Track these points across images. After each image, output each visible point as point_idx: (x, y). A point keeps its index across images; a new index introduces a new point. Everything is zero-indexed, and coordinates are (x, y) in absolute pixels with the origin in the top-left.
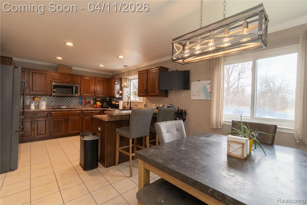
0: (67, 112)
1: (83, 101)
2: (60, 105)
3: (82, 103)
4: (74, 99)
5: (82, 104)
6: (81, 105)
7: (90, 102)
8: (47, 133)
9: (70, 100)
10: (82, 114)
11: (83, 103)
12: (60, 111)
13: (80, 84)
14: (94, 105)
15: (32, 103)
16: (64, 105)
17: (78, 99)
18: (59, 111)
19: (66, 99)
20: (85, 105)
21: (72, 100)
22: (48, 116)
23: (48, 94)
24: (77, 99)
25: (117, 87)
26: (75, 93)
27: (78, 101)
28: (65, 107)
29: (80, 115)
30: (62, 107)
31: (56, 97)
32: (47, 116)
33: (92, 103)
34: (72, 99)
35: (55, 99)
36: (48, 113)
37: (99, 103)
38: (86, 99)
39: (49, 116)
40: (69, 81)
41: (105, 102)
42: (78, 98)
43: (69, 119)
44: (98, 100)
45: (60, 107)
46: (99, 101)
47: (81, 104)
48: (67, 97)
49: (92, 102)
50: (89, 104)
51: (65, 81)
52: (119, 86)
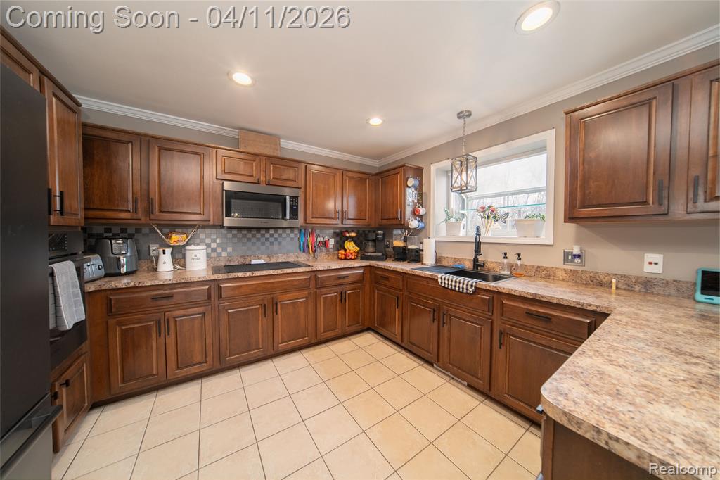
0: (272, 281)
1: (310, 239)
2: (249, 253)
3: (308, 246)
4: (284, 235)
5: (306, 249)
6: (304, 251)
7: (325, 244)
8: (209, 359)
9: (276, 239)
10: (313, 282)
11: (310, 246)
12: (250, 277)
13: (303, 189)
14: (338, 250)
15: (164, 253)
16: (258, 252)
17: (296, 234)
18: (245, 277)
19: (263, 235)
20: (314, 251)
21: (280, 239)
22: (209, 297)
23: (211, 223)
24: (292, 235)
25: (410, 196)
26: (290, 218)
27: (296, 239)
28: (262, 261)
29: (308, 288)
30: (254, 262)
31: (235, 232)
32: (206, 298)
33: (331, 246)
34: (280, 235)
35: (234, 236)
36: (209, 290)
37: (351, 247)
38: (315, 235)
39: (213, 299)
40: (273, 178)
41: (369, 241)
42: (296, 232)
43: (276, 304)
44: (350, 237)
45: (247, 262)
46: (352, 239)
47: (304, 248)
48: (267, 229)
49: (332, 242)
50: (324, 249)
51: (262, 178)
52: (415, 192)
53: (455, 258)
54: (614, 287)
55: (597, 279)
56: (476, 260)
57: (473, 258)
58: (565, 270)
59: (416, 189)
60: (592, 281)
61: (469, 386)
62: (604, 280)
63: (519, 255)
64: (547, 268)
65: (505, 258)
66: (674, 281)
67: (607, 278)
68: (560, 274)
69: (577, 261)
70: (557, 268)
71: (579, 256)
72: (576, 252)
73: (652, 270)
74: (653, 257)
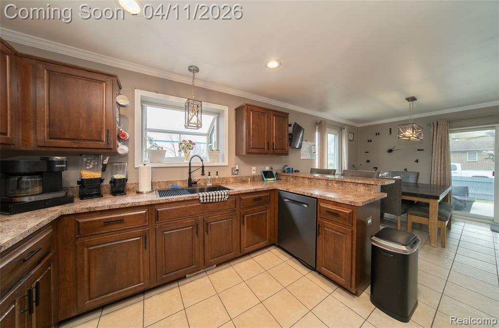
54: (249, 181)
55: (242, 179)
56: (190, 179)
58: (232, 177)
61: (218, 265)
63: (217, 172)
64: (226, 178)
65: (209, 175)
66: (258, 176)
67: (244, 178)
68: (231, 180)
69: (236, 172)
70: (230, 177)
71: (238, 170)
72: (237, 168)
73: (254, 173)
74: (254, 168)
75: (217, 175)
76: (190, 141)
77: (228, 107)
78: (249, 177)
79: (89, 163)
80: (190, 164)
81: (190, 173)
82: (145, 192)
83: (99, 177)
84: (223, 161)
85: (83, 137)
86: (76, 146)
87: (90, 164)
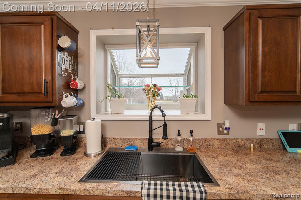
52: (69, 58)
53: (124, 139)
54: (252, 150)
55: (237, 144)
56: (151, 140)
57: (147, 136)
58: (219, 139)
59: (70, 55)
60: (235, 145)
62: (241, 144)
63: (191, 131)
64: (207, 139)
65: (179, 135)
66: (271, 139)
67: (242, 142)
68: (216, 144)
69: (225, 131)
70: (214, 139)
71: (229, 128)
72: (227, 125)
73: (261, 134)
74: (261, 125)
75: (191, 135)
76: (155, 86)
77: (209, 28)
78: (251, 140)
79: (47, 116)
80: (151, 117)
81: (151, 130)
82: (93, 155)
83: (47, 133)
84: (203, 112)
85: (27, 90)
86: (20, 100)
87: (49, 117)
